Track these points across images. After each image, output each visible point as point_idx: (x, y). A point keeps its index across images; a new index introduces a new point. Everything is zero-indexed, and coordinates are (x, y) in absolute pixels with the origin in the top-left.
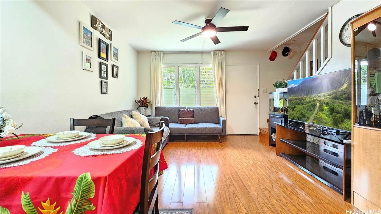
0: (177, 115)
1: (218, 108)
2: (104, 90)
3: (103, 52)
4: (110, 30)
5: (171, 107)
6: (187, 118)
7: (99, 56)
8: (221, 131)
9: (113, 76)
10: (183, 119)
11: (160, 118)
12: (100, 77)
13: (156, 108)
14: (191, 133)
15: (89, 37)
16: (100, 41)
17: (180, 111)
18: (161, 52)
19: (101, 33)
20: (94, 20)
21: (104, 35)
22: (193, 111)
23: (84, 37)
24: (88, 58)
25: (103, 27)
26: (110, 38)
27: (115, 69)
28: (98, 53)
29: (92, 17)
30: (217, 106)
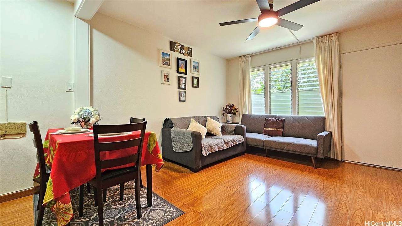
0: (263, 124)
1: (324, 118)
2: (182, 99)
3: (181, 68)
4: (189, 48)
5: (258, 115)
6: (273, 129)
7: (178, 72)
8: (314, 152)
9: (193, 86)
10: (268, 129)
11: (235, 126)
12: (179, 88)
13: (243, 115)
14: (270, 146)
15: (167, 59)
16: (178, 59)
17: (266, 119)
18: (249, 55)
19: (180, 53)
20: (172, 45)
21: (183, 54)
22: (283, 121)
23: (162, 60)
24: (166, 75)
25: (182, 47)
26: (190, 54)
27: (195, 80)
28: (176, 69)
29: (171, 42)
30: (324, 116)
